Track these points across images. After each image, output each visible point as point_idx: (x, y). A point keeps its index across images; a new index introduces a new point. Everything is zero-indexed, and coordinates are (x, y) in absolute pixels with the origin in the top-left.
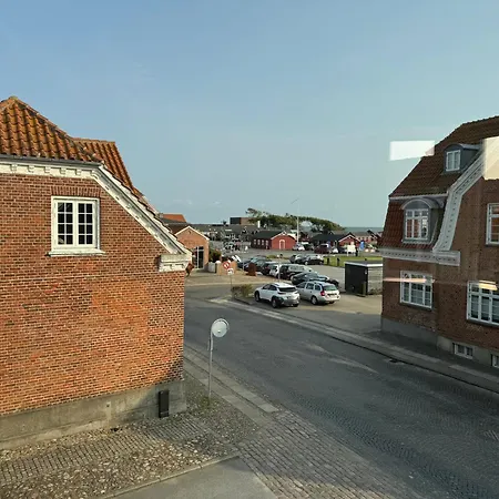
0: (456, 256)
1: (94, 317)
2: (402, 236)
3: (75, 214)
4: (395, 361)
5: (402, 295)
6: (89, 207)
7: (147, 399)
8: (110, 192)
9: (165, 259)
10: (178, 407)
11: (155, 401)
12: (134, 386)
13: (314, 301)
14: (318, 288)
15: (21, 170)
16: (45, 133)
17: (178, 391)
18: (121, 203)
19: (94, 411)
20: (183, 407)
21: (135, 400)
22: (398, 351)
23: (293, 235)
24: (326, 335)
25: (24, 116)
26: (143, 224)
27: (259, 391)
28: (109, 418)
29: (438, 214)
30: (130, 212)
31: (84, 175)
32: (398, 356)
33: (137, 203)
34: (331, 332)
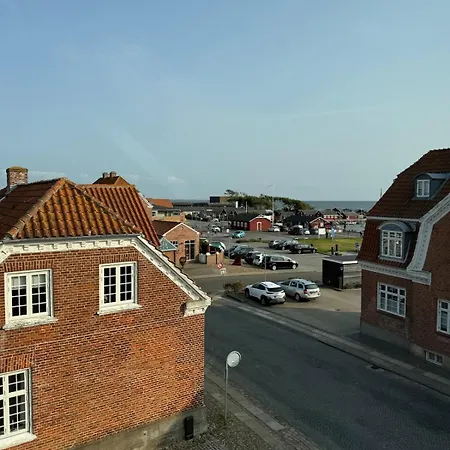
0: (428, 276)
1: (133, 361)
2: (379, 253)
3: (118, 275)
4: (375, 367)
5: (379, 303)
6: (129, 268)
7: (175, 426)
8: (145, 255)
9: (190, 306)
10: (201, 429)
11: (182, 426)
12: (165, 416)
13: (297, 298)
14: (301, 286)
15: (75, 246)
16: (92, 211)
17: (200, 416)
18: (154, 262)
19: (134, 440)
20: (205, 429)
21: (166, 428)
22: (377, 357)
23: (269, 218)
24: (313, 338)
25: (74, 195)
26: (171, 278)
27: (265, 407)
28: (146, 444)
29: (411, 237)
30: (162, 269)
31: (125, 243)
32: (378, 362)
33: (167, 262)
34: (316, 334)
